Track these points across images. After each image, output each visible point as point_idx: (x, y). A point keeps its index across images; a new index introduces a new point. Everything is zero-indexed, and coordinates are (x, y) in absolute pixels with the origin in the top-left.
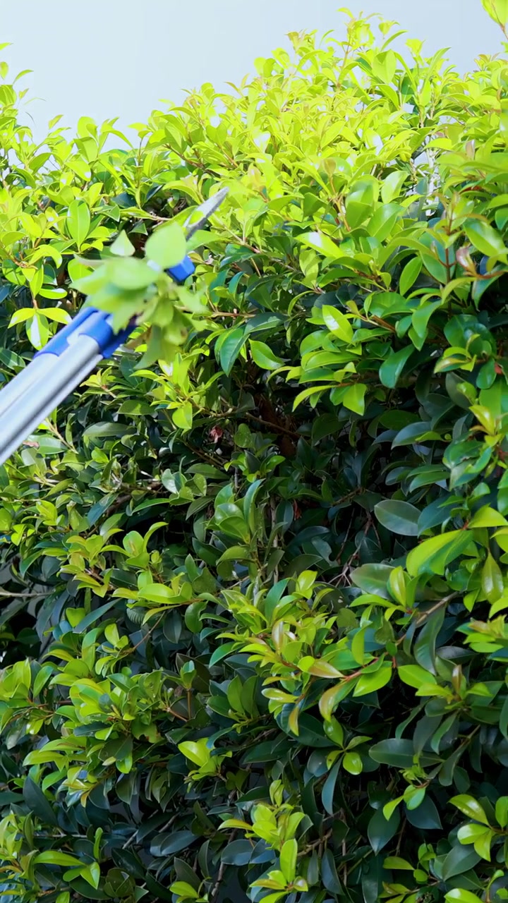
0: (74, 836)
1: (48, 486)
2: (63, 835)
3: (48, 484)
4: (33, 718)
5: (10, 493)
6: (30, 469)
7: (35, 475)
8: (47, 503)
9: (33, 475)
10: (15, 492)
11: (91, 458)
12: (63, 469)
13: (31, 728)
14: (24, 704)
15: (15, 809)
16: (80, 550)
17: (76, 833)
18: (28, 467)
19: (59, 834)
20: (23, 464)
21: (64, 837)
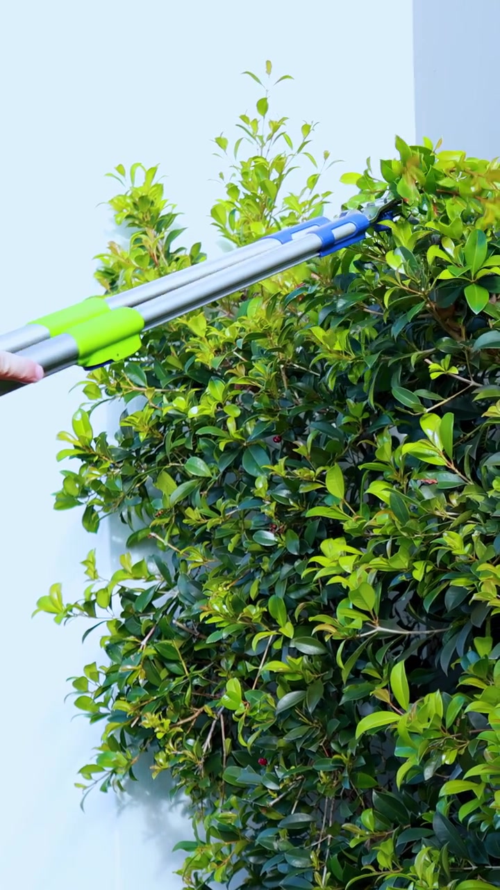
0: (486, 867)
1: (448, 520)
2: (474, 867)
3: (448, 517)
4: (447, 749)
5: (411, 527)
6: (432, 503)
7: (436, 509)
8: (453, 534)
9: (434, 509)
10: (416, 527)
11: (492, 488)
12: (464, 501)
13: (446, 759)
14: (439, 735)
15: (425, 842)
16: (492, 577)
17: (488, 865)
18: (429, 500)
19: (471, 866)
20: (423, 498)
21: (476, 869)
